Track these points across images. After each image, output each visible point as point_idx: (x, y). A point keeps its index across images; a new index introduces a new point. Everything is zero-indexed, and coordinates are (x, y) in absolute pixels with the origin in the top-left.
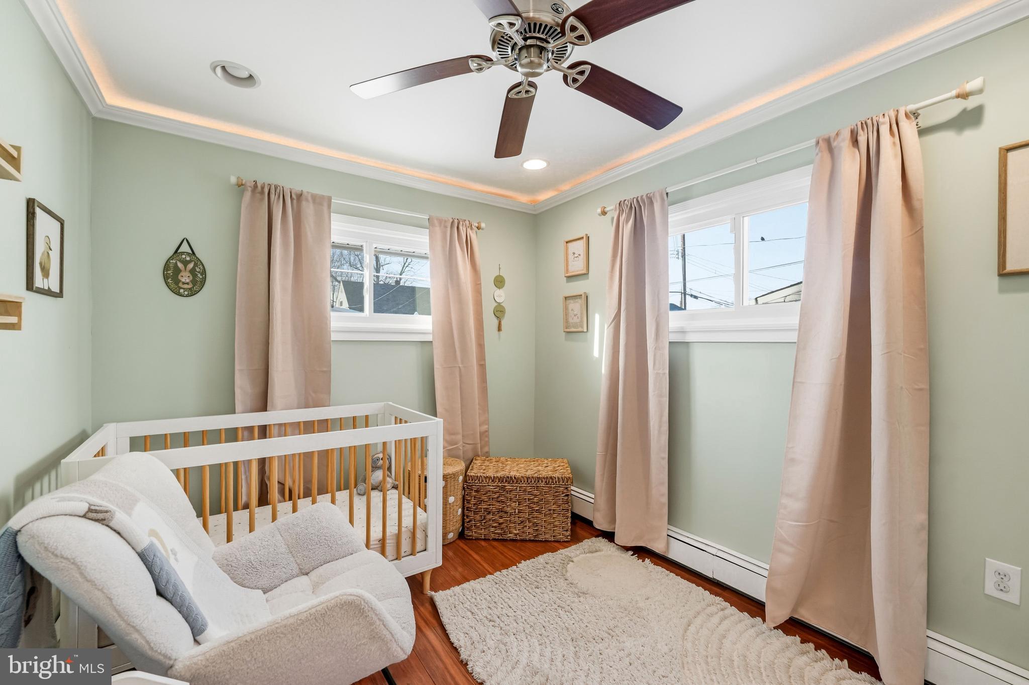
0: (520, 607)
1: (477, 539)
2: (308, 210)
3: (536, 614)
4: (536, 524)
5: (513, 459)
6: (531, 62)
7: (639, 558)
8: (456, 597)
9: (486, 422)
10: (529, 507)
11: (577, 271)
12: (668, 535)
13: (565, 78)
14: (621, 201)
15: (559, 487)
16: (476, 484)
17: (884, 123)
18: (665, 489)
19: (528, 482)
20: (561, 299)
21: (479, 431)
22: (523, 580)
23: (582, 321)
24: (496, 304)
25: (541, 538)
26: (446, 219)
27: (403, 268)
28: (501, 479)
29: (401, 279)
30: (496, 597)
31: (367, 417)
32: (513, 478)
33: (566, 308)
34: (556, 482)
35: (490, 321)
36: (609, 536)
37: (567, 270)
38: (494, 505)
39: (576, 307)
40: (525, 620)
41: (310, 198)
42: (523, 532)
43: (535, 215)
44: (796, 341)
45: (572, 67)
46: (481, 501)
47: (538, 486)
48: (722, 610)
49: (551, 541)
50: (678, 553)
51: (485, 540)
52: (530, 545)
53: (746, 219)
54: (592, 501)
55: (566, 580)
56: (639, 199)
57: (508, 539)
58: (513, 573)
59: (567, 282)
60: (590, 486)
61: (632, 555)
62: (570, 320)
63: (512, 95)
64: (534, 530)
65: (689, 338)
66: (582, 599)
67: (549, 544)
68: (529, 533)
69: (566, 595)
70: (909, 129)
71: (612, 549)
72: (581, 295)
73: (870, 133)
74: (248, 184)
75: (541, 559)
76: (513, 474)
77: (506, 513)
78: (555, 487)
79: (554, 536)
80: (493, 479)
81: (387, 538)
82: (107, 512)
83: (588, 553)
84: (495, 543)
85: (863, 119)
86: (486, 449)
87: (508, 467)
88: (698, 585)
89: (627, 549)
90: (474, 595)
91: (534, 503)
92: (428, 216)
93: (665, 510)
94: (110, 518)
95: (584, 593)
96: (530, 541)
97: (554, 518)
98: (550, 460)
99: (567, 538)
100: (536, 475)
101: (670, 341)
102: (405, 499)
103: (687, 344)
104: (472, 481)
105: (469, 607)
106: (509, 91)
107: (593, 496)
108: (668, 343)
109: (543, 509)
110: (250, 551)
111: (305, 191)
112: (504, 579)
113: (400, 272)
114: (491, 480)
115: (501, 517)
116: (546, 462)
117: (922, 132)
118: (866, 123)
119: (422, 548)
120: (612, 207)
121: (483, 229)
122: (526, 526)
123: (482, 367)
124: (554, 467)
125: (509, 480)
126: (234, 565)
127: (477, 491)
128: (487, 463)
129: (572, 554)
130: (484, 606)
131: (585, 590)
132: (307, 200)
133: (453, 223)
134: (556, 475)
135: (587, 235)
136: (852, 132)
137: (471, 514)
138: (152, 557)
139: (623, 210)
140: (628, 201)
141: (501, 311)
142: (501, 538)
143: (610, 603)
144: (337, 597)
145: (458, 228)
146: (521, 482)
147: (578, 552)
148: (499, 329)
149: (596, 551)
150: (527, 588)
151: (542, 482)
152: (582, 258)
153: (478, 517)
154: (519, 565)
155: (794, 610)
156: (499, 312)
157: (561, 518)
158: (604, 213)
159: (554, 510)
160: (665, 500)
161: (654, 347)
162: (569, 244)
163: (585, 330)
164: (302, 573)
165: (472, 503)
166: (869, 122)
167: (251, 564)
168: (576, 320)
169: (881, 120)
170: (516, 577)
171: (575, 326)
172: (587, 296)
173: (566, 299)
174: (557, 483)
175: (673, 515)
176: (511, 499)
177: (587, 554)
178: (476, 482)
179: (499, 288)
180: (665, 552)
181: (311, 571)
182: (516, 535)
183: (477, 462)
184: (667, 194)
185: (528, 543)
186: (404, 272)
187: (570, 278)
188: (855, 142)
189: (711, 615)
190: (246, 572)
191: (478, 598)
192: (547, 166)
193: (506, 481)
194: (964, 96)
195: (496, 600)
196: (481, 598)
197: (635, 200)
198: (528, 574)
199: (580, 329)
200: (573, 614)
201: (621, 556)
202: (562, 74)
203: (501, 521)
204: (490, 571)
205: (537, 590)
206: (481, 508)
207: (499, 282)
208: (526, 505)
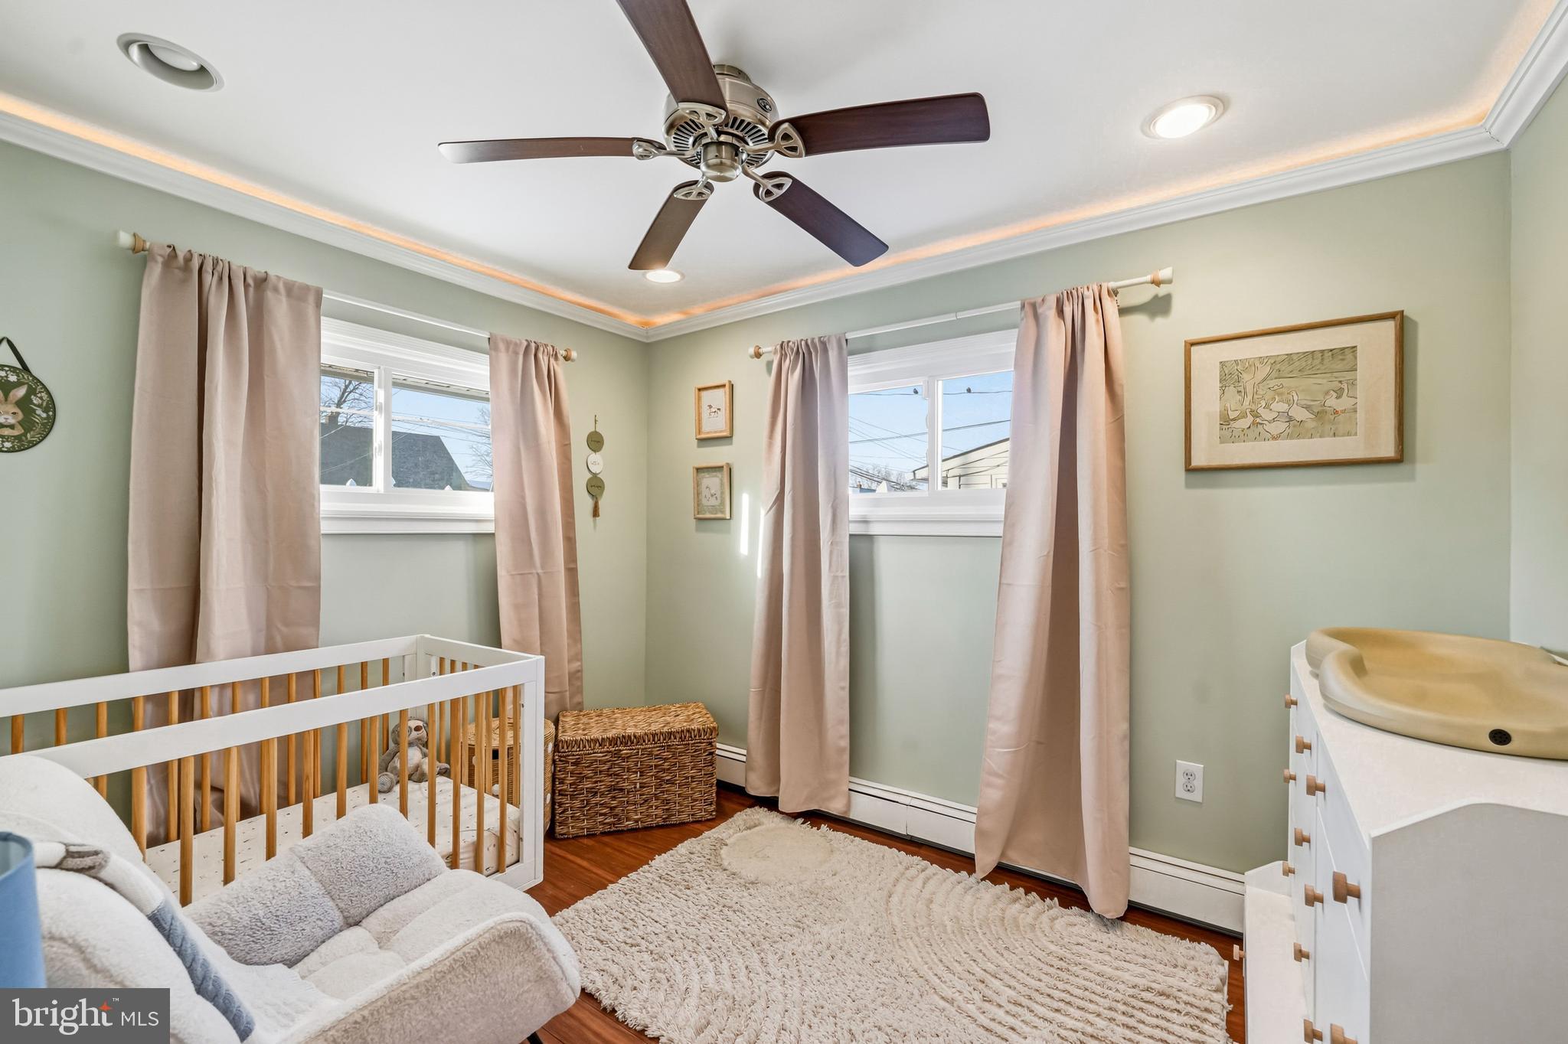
0: (671, 919)
1: (576, 837)
2: (280, 310)
3: (696, 924)
4: (667, 802)
5: (622, 709)
6: (721, 163)
7: (813, 825)
8: (569, 924)
9: (577, 657)
10: (657, 778)
11: (716, 432)
12: (850, 790)
13: (757, 187)
14: (783, 342)
15: (699, 743)
16: (575, 753)
17: (1088, 297)
18: (845, 729)
19: (654, 740)
20: (691, 472)
21: (567, 672)
22: (664, 881)
23: (722, 503)
24: (590, 476)
25: (674, 820)
26: (518, 342)
27: (343, 394)
28: (613, 741)
29: (338, 414)
30: (631, 912)
31: (386, 662)
32: (633, 738)
33: (698, 484)
34: (695, 736)
35: (582, 502)
36: (771, 803)
37: (700, 432)
38: (600, 781)
39: (712, 482)
40: (683, 934)
41: (281, 286)
42: (647, 815)
43: (648, 344)
44: (1001, 535)
45: (770, 176)
46: (582, 778)
47: (669, 745)
48: (923, 871)
49: (688, 823)
50: (863, 811)
51: (589, 836)
52: (658, 833)
53: (940, 383)
54: (744, 759)
55: (725, 870)
56: (809, 342)
57: (625, 829)
58: (647, 875)
59: (699, 446)
60: (739, 739)
61: (803, 823)
62: (704, 502)
63: (679, 195)
64: (664, 810)
65: (874, 530)
66: (751, 891)
67: (687, 827)
68: (656, 814)
69: (730, 890)
70: (1111, 307)
71: (775, 819)
72: (722, 467)
73: (1075, 306)
74: (156, 250)
75: (682, 848)
76: (630, 731)
77: (622, 790)
78: (694, 743)
79: (692, 815)
80: (602, 742)
81: (461, 851)
82: (96, 853)
83: (745, 829)
84: (606, 839)
85: (1069, 288)
86: (577, 699)
87: (619, 722)
88: (890, 847)
89: (795, 816)
90: (597, 916)
91: (664, 770)
92: (489, 334)
93: (846, 757)
94: (103, 862)
95: (753, 883)
96: (659, 827)
97: (692, 789)
98: (678, 705)
99: (711, 814)
100: (665, 729)
101: (851, 533)
102: (465, 789)
103: (870, 538)
104: (567, 748)
105: (594, 934)
106: (677, 189)
107: (744, 752)
108: (848, 536)
109: (677, 778)
110: (255, 902)
111: (272, 273)
112: (635, 886)
113: (336, 401)
114: (598, 745)
115: (614, 798)
116: (673, 709)
117: (1123, 311)
118: (1071, 292)
119: (514, 858)
120: (769, 349)
121: (573, 360)
122: (652, 806)
123: (572, 572)
124: (688, 716)
125: (626, 740)
126: (227, 930)
127: (575, 764)
128: (585, 720)
129: (724, 835)
130: (616, 929)
131: (753, 879)
132: (276, 290)
133: (528, 347)
134: (695, 726)
135: (730, 382)
136: (1058, 300)
137: (566, 801)
138: (170, 920)
139: (786, 354)
140: (794, 343)
141: (597, 487)
142: (613, 829)
143: (790, 888)
144: (492, 928)
145: (536, 356)
146: (644, 741)
147: (731, 831)
148: (596, 513)
149: (755, 826)
150: (673, 892)
151: (675, 738)
152: (723, 416)
153: (577, 804)
154: (652, 863)
155: (1003, 854)
156: (595, 486)
157: (702, 787)
158: (758, 355)
159: (692, 777)
160: (845, 743)
161: (830, 543)
162: (704, 394)
163: (728, 517)
164: (347, 924)
165: (568, 782)
166: (1074, 292)
167: (259, 924)
168: (713, 502)
169: (1086, 293)
170: (653, 880)
171: (714, 509)
172: (730, 469)
173: (697, 472)
174: (697, 738)
175: (858, 760)
176: (629, 769)
177: (745, 832)
178: (573, 750)
179: (595, 451)
180: (846, 812)
181: (363, 918)
182: (636, 821)
183: (568, 719)
184: (847, 340)
185: (654, 831)
186: (345, 401)
187: (704, 441)
188: (1060, 312)
189: (912, 879)
190: (252, 939)
191: (604, 918)
192: (682, 279)
193: (621, 743)
194: (1157, 283)
195: (632, 916)
196: (610, 919)
197: (803, 343)
198: (669, 873)
199: (719, 515)
200: (747, 913)
201: (789, 828)
202: (754, 182)
203: (614, 803)
204: (609, 878)
205: (688, 891)
206: (582, 789)
207: (595, 442)
208: (652, 776)
